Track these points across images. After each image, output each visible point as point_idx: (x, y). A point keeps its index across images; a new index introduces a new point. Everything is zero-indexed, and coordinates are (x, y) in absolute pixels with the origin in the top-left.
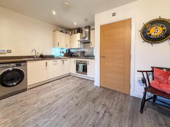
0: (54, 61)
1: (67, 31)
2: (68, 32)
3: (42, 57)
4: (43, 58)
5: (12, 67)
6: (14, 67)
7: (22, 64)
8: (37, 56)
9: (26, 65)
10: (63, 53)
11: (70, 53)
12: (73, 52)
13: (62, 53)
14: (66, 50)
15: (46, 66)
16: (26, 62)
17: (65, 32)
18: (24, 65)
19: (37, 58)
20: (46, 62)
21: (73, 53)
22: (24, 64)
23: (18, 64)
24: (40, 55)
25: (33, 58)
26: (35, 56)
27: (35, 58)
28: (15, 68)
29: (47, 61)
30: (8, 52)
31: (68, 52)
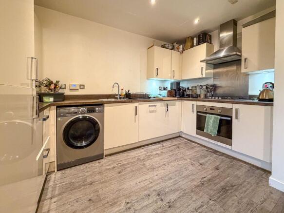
0: (150, 106)
1: (175, 44)
2: (176, 46)
3: (129, 97)
4: (130, 99)
5: (82, 113)
6: (84, 113)
7: (97, 109)
8: (120, 95)
9: (103, 111)
10: (164, 89)
11: (179, 89)
12: (186, 88)
13: (162, 89)
14: (172, 84)
15: (136, 114)
16: (102, 105)
17: (171, 47)
18: (99, 112)
19: (120, 98)
20: (136, 107)
21: (185, 91)
22: (100, 109)
23: (91, 108)
24: (126, 94)
25: (113, 99)
26: (117, 95)
27: (117, 98)
28: (86, 115)
29: (137, 104)
30: (81, 88)
31: (174, 88)
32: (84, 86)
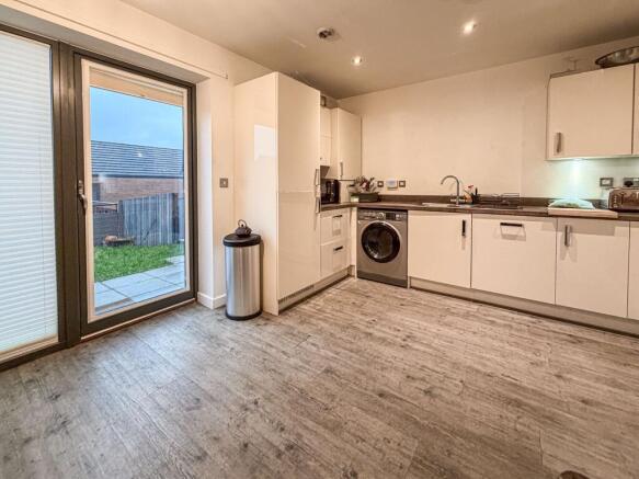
6: (382, 219)
7: (398, 216)
8: (461, 199)
9: (406, 220)
10: (628, 185)
13: (617, 184)
15: (463, 235)
16: (406, 211)
18: (401, 220)
22: (402, 216)
23: (391, 213)
26: (455, 198)
27: (454, 203)
28: (383, 222)
30: (400, 186)
32: (404, 182)
